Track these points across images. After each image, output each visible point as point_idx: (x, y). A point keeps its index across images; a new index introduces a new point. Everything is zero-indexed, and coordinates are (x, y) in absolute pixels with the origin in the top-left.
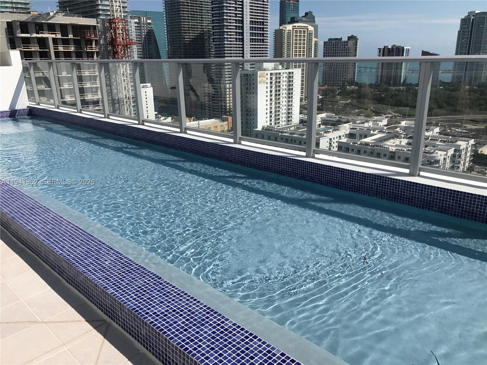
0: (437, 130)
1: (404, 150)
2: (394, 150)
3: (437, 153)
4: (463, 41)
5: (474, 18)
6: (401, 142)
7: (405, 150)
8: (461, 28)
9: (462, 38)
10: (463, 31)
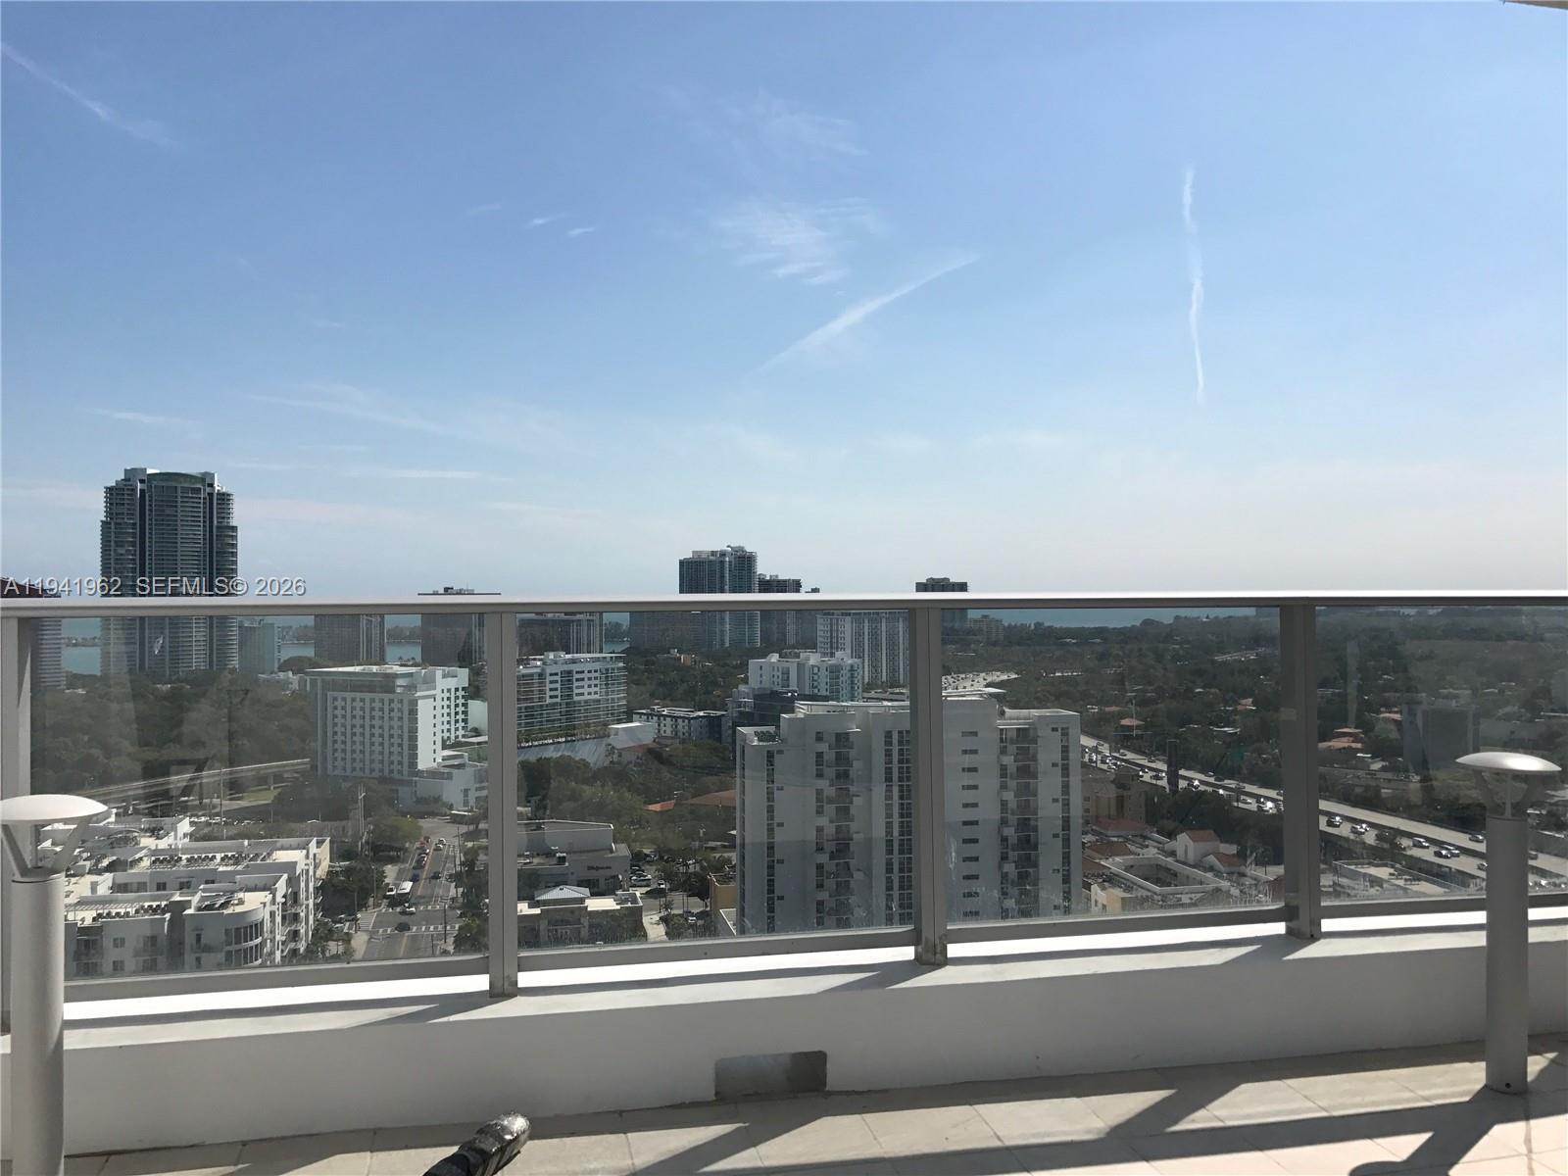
0: (185, 826)
1: (127, 914)
2: (88, 922)
3: (241, 902)
4: (121, 551)
5: (145, 486)
6: (94, 886)
7: (132, 911)
8: (109, 513)
9: (118, 544)
10: (116, 524)
